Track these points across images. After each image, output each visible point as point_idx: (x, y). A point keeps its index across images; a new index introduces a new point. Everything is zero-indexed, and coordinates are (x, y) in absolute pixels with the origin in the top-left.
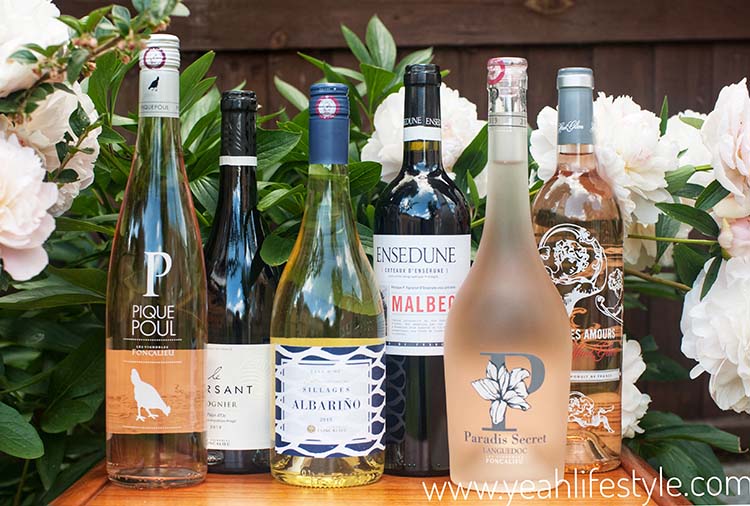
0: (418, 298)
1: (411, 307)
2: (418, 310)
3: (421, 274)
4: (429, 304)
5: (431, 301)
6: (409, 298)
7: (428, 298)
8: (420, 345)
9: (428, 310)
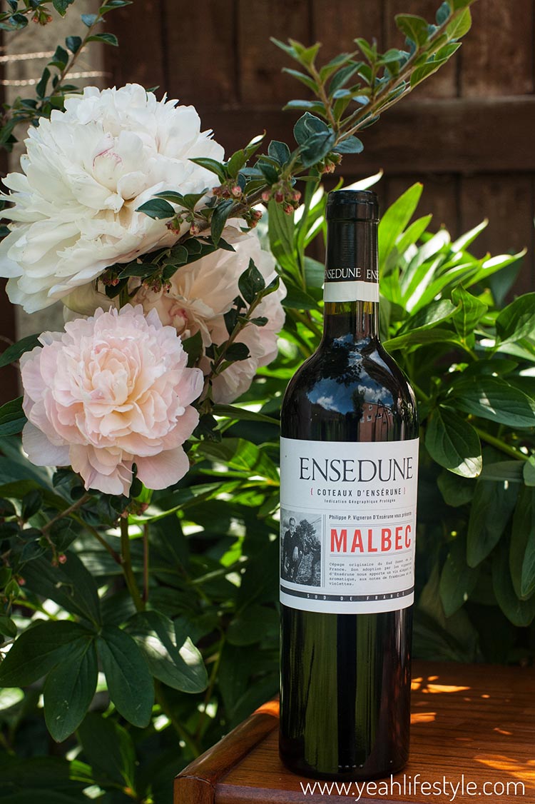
0: (370, 532)
1: (361, 546)
2: (370, 549)
3: (375, 498)
4: (384, 540)
5: (386, 535)
6: (358, 532)
7: (384, 531)
8: (372, 598)
9: (383, 549)
